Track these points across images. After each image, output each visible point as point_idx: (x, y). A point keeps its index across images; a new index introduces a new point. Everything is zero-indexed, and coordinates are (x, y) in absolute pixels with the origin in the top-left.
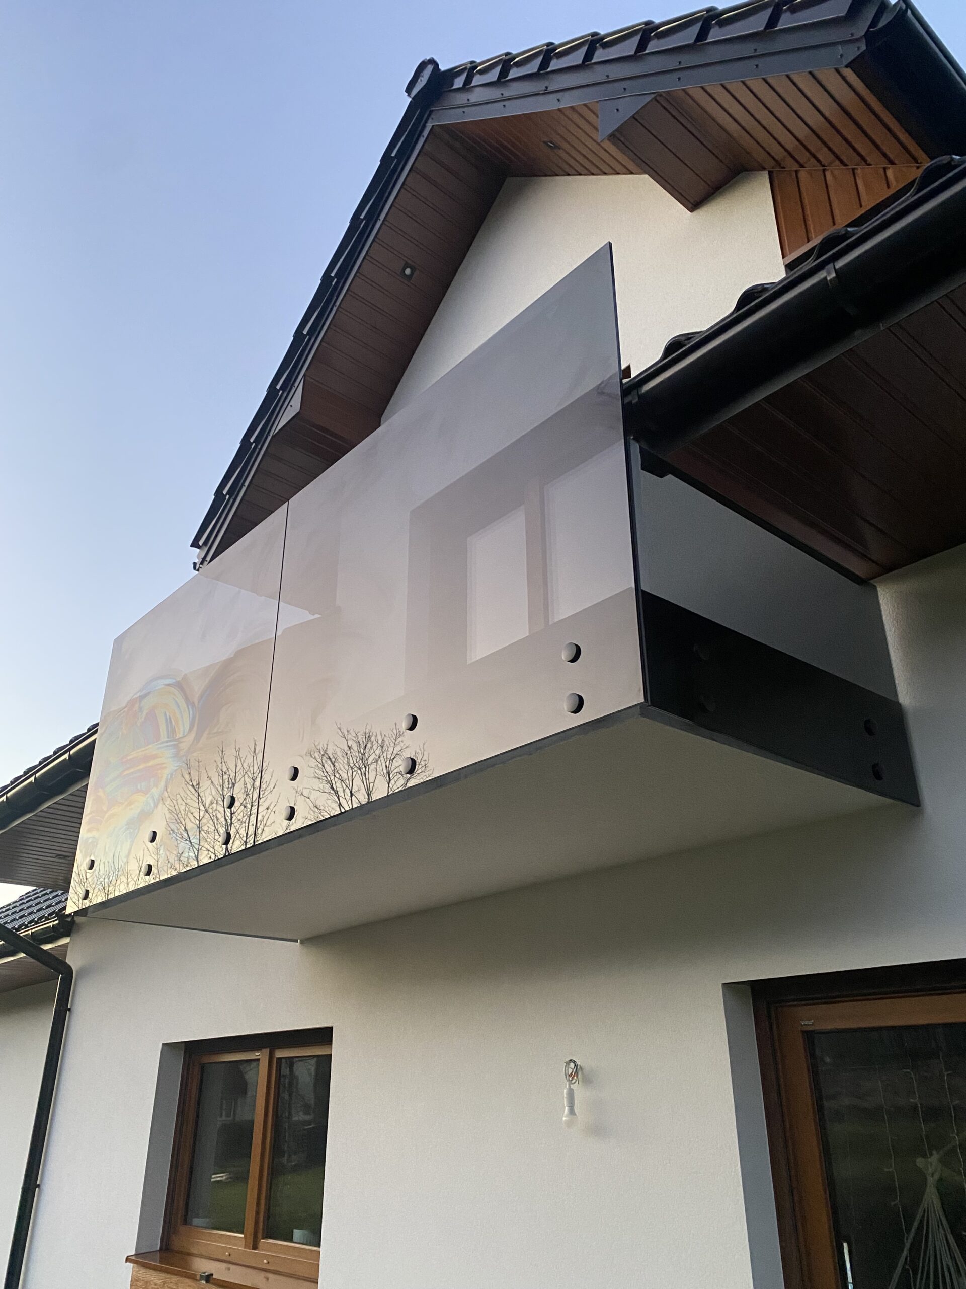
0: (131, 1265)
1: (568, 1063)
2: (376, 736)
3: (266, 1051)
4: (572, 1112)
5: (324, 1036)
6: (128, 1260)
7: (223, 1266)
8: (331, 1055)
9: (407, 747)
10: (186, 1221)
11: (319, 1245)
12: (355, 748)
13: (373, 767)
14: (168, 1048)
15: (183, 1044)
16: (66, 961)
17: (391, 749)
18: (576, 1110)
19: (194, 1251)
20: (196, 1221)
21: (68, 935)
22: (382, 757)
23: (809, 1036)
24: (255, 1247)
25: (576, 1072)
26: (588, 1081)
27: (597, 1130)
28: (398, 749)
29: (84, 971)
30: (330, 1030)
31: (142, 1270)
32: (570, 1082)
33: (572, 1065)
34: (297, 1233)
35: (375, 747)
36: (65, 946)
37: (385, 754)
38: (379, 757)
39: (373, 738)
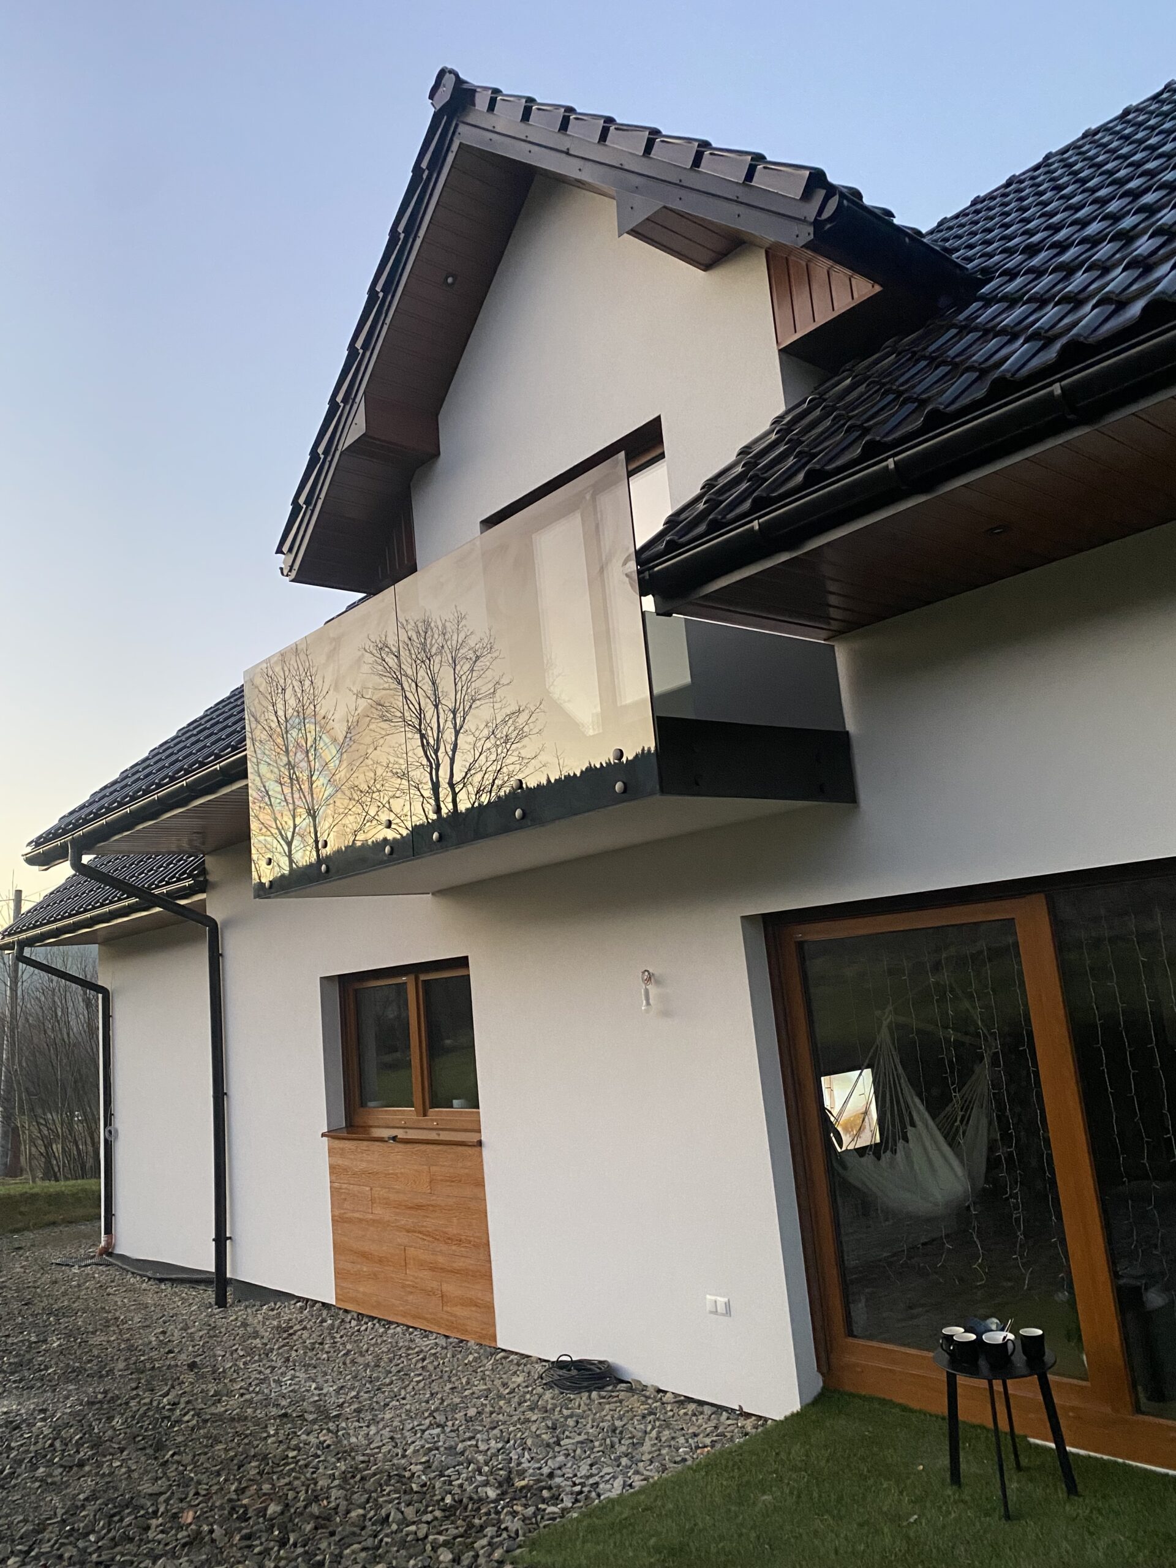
0: (325, 1139)
1: (643, 973)
2: (436, 622)
3: (412, 977)
4: (648, 1003)
5: (463, 962)
6: (323, 1135)
7: (401, 1131)
8: (469, 975)
9: (472, 633)
10: (363, 1105)
11: (478, 1107)
12: (414, 637)
13: (437, 659)
14: (325, 980)
15: (337, 978)
16: (208, 914)
17: (455, 637)
18: (651, 1001)
19: (371, 1123)
20: (371, 1104)
21: (203, 891)
22: (446, 646)
23: (800, 945)
24: (425, 1115)
25: (650, 978)
26: (658, 983)
27: (666, 1013)
28: (462, 636)
29: (227, 923)
30: (466, 958)
31: (337, 1142)
32: (646, 984)
33: (646, 973)
34: (455, 1102)
35: (436, 636)
36: (204, 901)
37: (449, 643)
38: (443, 647)
39: (433, 625)
